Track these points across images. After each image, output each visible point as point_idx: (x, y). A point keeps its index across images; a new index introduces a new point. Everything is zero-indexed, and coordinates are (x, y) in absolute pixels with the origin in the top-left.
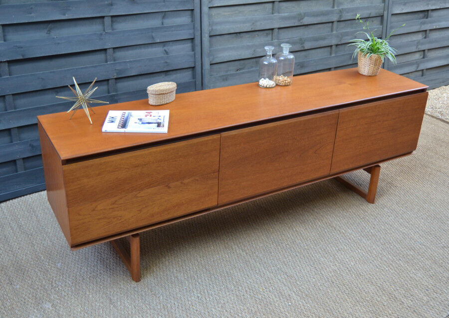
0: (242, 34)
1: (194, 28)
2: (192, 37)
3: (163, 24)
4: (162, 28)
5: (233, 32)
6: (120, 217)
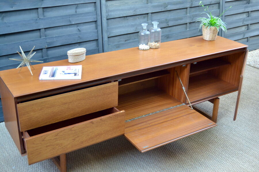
0: (128, 18)
1: (97, 14)
2: (96, 20)
3: (76, 12)
4: (76, 15)
5: (122, 16)
6: (61, 144)
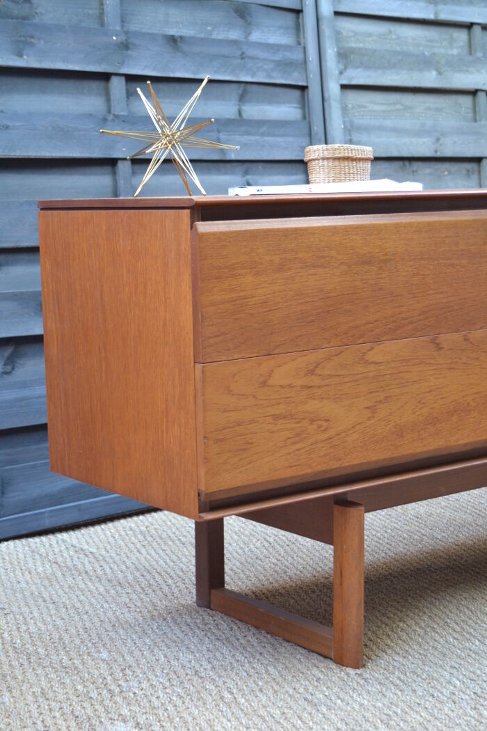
1: (310, 135)
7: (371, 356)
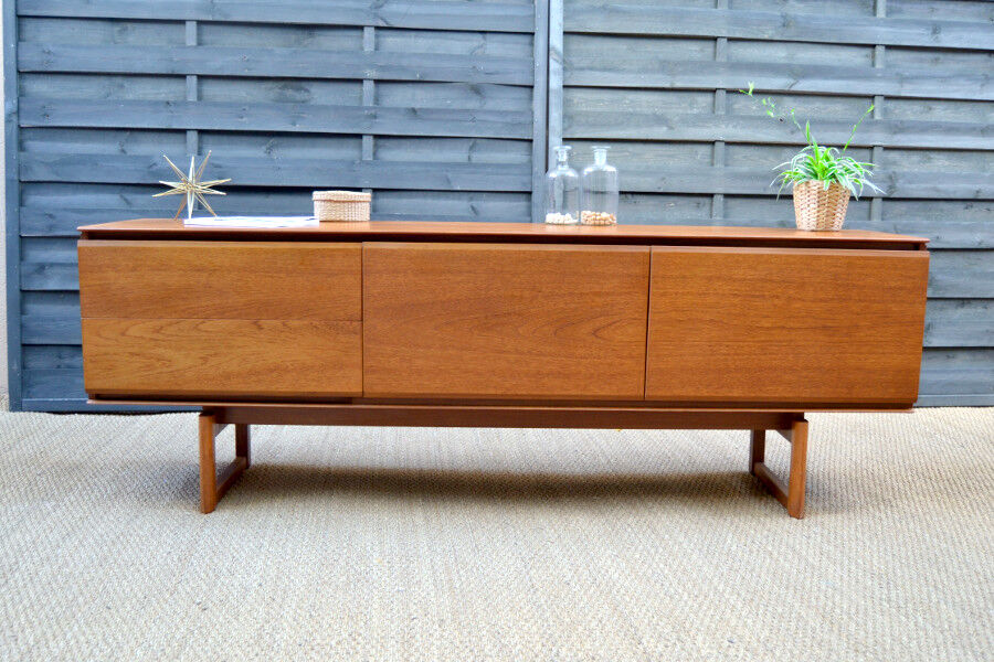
0: (638, 198)
1: (531, 174)
2: (528, 190)
4: (469, 164)
6: (169, 361)
7: (202, 327)
